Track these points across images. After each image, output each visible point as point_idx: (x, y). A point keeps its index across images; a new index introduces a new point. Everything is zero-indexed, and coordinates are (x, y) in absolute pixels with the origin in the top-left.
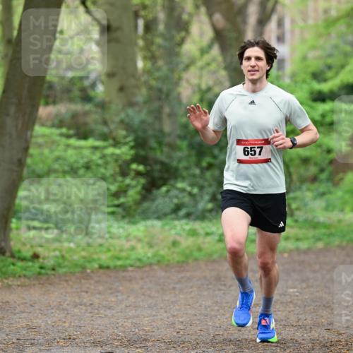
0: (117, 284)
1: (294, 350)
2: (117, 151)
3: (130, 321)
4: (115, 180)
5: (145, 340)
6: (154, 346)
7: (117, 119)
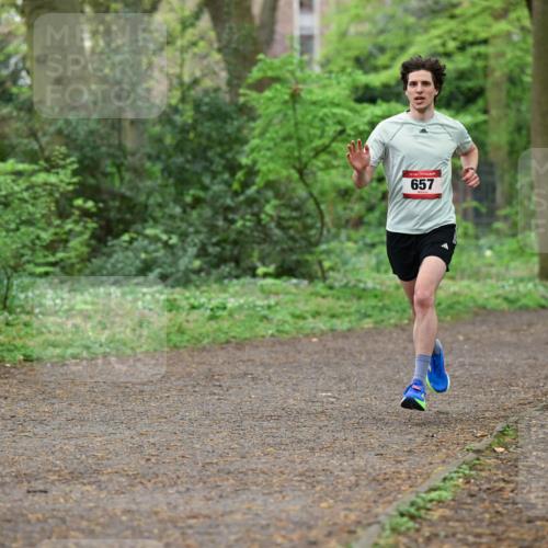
0: (53, 385)
1: (327, 486)
2: (53, 179)
3: (72, 442)
4: (50, 224)
5: (97, 472)
6: (111, 480)
7: (52, 129)
